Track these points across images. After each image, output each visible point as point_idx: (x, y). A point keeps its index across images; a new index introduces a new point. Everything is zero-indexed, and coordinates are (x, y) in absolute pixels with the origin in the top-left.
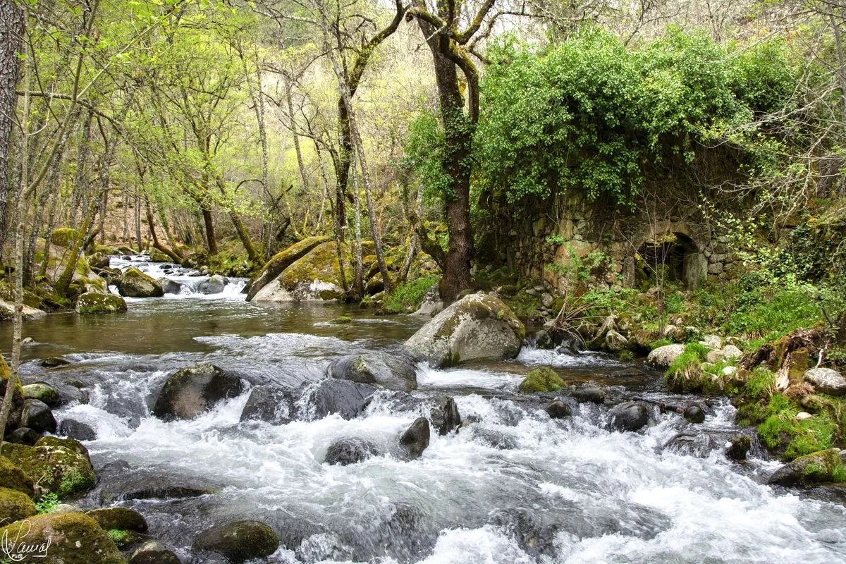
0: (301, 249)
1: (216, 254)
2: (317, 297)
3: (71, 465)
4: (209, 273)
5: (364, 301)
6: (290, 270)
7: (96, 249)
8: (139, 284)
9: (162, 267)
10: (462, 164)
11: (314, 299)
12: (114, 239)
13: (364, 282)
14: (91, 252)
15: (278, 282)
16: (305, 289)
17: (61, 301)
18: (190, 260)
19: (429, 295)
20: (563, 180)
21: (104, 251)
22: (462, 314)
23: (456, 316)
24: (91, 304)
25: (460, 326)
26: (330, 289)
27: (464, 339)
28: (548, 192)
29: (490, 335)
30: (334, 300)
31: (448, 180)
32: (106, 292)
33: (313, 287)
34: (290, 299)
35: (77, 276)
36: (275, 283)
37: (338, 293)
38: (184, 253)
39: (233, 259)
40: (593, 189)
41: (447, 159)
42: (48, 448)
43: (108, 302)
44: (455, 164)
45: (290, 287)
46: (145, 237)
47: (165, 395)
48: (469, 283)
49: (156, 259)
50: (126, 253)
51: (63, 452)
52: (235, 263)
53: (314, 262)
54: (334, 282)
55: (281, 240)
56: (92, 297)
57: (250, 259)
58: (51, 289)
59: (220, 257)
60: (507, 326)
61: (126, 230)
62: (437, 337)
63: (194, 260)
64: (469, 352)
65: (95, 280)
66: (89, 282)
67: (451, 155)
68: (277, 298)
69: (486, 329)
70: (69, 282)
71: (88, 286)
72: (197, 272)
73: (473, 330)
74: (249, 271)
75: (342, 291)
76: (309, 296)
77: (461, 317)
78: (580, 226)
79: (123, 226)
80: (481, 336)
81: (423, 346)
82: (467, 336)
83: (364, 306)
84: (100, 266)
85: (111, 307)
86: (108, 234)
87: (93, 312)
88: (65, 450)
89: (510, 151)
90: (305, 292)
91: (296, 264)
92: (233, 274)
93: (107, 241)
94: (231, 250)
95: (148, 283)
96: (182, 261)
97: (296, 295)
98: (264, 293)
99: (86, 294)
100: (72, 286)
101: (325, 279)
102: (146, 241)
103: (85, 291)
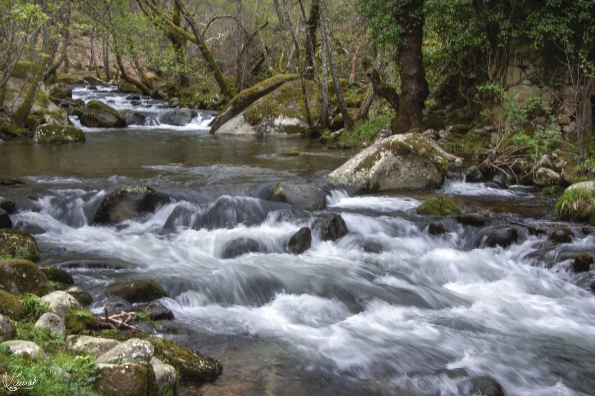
0: (268, 87)
1: (188, 86)
2: (281, 131)
3: (23, 245)
4: (179, 105)
5: (323, 136)
6: (254, 106)
7: (59, 78)
8: (101, 116)
9: (128, 99)
10: (413, 15)
11: (277, 133)
12: (79, 67)
13: (330, 117)
14: (53, 82)
15: (242, 117)
16: (269, 124)
17: (19, 131)
18: (160, 92)
19: (383, 132)
20: (503, 33)
21: (67, 81)
22: (384, 151)
23: (378, 153)
24: (49, 134)
25: (381, 161)
26: (294, 124)
27: (384, 172)
28: (488, 44)
29: (413, 169)
30: (299, 134)
31: (398, 30)
32: (66, 124)
33: (277, 122)
34: (253, 132)
35: (36, 107)
36: (240, 117)
37: (303, 128)
38: (154, 84)
39: (205, 92)
40: (538, 39)
41: (398, 12)
42: (6, 235)
43: (66, 133)
44: (405, 15)
45: (253, 121)
46: (115, 66)
47: (103, 207)
48: (421, 121)
49: (124, 90)
50: (92, 83)
51: (17, 238)
52: (207, 96)
53: (280, 100)
54: (298, 117)
55: (256, 75)
56: (50, 128)
57: (222, 92)
58: (9, 119)
59: (192, 90)
60: (428, 162)
61: (92, 59)
62: (358, 169)
63: (165, 92)
64: (391, 182)
65: (55, 111)
66: (48, 113)
67: (401, 8)
68: (240, 131)
69: (408, 164)
70: (27, 113)
71: (47, 117)
72: (167, 103)
73: (395, 165)
74: (220, 104)
75: (307, 126)
76: (273, 130)
77: (382, 154)
78: (528, 72)
79: (90, 54)
80: (403, 170)
81: (343, 176)
82: (388, 169)
83: (323, 141)
84: (62, 97)
85: (69, 137)
86: (72, 62)
87: (51, 142)
88: (19, 236)
89: (449, 8)
90: (268, 127)
91: (261, 100)
92: (203, 107)
93: (72, 70)
94: (204, 83)
95: (111, 115)
96: (152, 92)
97: (259, 130)
98: (227, 127)
99: (45, 125)
100: (30, 117)
101: (290, 115)
102: (115, 70)
103: (44, 121)
